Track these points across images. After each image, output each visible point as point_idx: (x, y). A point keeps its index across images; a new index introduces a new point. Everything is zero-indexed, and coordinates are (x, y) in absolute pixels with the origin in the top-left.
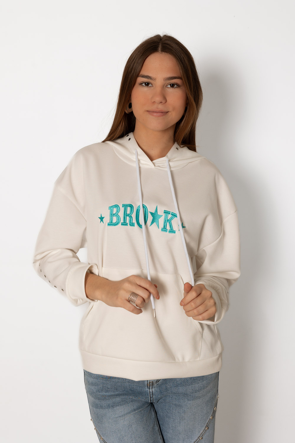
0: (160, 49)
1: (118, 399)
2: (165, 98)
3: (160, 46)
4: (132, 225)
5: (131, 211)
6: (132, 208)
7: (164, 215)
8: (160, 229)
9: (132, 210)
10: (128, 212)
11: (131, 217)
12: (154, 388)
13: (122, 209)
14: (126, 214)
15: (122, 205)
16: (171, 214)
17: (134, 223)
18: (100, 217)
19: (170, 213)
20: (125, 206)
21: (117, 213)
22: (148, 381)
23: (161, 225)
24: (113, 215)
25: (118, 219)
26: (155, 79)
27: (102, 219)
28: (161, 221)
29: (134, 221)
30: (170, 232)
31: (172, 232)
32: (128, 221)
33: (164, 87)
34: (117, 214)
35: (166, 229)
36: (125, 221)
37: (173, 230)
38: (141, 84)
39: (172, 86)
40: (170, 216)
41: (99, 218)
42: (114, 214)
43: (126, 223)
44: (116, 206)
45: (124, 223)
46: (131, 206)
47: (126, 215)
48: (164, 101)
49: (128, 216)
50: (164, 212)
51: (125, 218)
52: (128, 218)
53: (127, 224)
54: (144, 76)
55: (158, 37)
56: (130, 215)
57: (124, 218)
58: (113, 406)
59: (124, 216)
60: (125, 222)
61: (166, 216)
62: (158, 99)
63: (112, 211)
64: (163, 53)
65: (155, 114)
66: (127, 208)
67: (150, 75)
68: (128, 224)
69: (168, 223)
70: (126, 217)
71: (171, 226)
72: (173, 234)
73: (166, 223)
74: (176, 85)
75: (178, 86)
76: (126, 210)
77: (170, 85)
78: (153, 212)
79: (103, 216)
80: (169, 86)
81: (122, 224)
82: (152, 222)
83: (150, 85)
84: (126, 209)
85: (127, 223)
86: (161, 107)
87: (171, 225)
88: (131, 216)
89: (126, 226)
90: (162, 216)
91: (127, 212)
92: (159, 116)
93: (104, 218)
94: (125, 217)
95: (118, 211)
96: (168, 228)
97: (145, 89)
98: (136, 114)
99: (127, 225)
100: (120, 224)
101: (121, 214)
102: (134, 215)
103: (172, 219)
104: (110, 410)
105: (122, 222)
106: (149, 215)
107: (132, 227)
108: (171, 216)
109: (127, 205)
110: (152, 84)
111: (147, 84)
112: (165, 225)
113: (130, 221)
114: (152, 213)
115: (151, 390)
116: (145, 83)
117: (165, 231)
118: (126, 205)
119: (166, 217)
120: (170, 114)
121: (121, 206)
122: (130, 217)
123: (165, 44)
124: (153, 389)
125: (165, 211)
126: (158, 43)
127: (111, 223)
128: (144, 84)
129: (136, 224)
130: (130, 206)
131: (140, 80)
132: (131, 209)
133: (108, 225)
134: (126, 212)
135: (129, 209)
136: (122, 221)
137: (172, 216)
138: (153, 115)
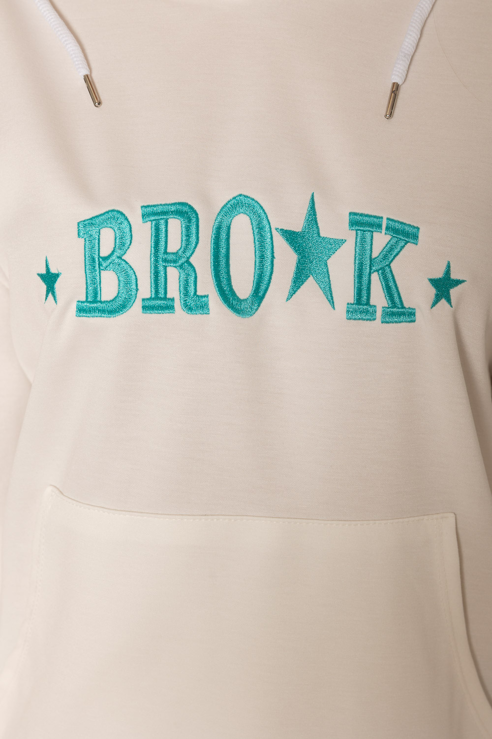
4: (196, 304)
5: (188, 236)
6: (190, 221)
7: (350, 237)
8: (341, 307)
9: (194, 230)
10: (174, 244)
11: (187, 267)
13: (143, 233)
14: (166, 252)
15: (139, 212)
16: (387, 228)
17: (207, 296)
18: (44, 272)
19: (379, 226)
20: (156, 215)
21: (118, 253)
23: (345, 291)
24: (100, 265)
25: (127, 283)
27: (50, 279)
28: (341, 268)
29: (206, 285)
30: (389, 317)
31: (400, 314)
32: (174, 290)
34: (120, 258)
35: (368, 303)
36: (161, 291)
37: (403, 307)
40: (380, 240)
41: (41, 276)
42: (105, 259)
43: (165, 298)
44: (115, 217)
45: (157, 298)
46: (187, 213)
47: (165, 261)
49: (175, 261)
50: (352, 223)
51: (162, 273)
52: (173, 274)
53: (170, 303)
56: (183, 260)
57: (156, 274)
59: (156, 267)
60: (162, 295)
61: (363, 239)
63: (92, 244)
66: (167, 223)
68: (178, 305)
69: (375, 277)
70: (165, 268)
71: (391, 290)
73: (365, 279)
76: (163, 235)
78: (297, 225)
79: (53, 270)
81: (145, 308)
82: (299, 280)
84: (162, 227)
85: (173, 300)
87: (391, 284)
88: (188, 262)
89: (164, 317)
90: (343, 241)
91: (166, 242)
93: (59, 280)
94: (161, 268)
95: (122, 244)
96: (378, 298)
99: (172, 307)
100: (137, 305)
101: (139, 256)
102: (202, 259)
103: (390, 253)
105: (148, 296)
106: (280, 243)
107: (195, 318)
108: (389, 237)
109: (165, 209)
112: (365, 287)
113: (186, 289)
114: (291, 237)
117: (367, 312)
118: (160, 209)
119: (363, 247)
121: (135, 216)
122: (181, 267)
125: (355, 214)
127: (95, 301)
129: (215, 302)
130: (179, 213)
132: (188, 228)
133: (81, 310)
134: (162, 243)
135: (175, 226)
136: (145, 290)
137: (394, 240)
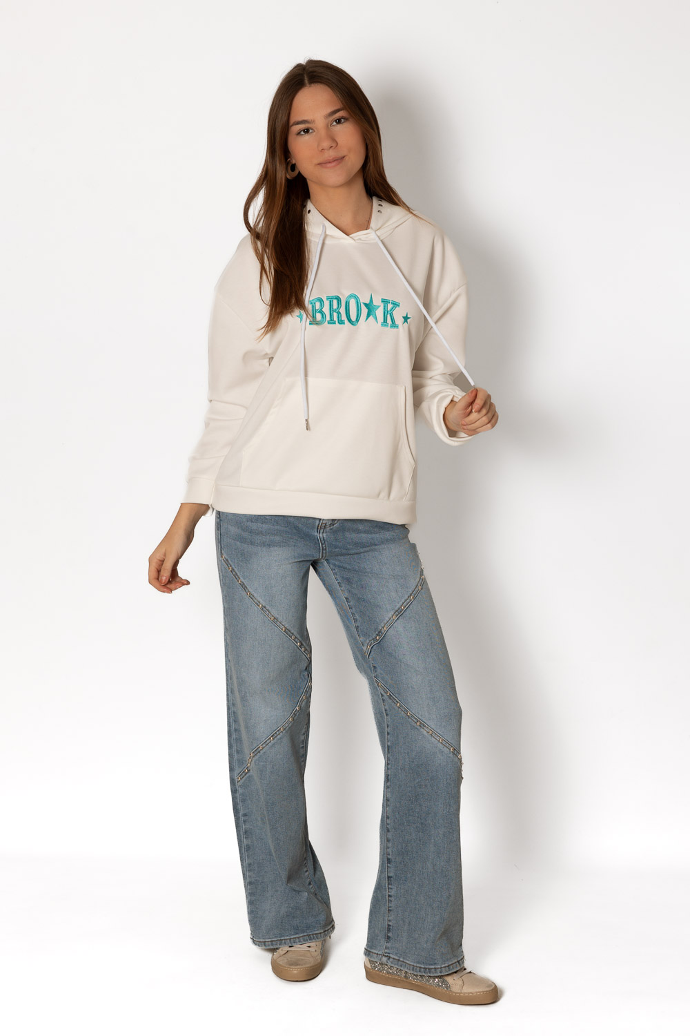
0: (306, 81)
1: (278, 538)
2: (334, 140)
3: (306, 78)
4: (341, 322)
6: (339, 301)
7: (382, 305)
8: (380, 324)
10: (335, 306)
11: (339, 313)
12: (326, 532)
13: (327, 303)
14: (333, 309)
15: (326, 298)
16: (392, 303)
17: (344, 320)
19: (390, 302)
20: (331, 299)
21: (321, 308)
22: (320, 519)
23: (381, 318)
24: (316, 311)
25: (323, 316)
26: (313, 121)
27: (301, 317)
28: (379, 313)
29: (344, 317)
30: (392, 327)
31: (395, 326)
32: (335, 318)
33: (328, 127)
34: (321, 310)
35: (386, 322)
36: (332, 319)
37: (396, 324)
38: (299, 134)
39: (339, 121)
40: (390, 306)
41: (298, 316)
43: (333, 321)
44: (319, 300)
46: (338, 299)
47: (333, 311)
48: (334, 145)
49: (336, 311)
50: (382, 301)
52: (335, 314)
54: (298, 123)
55: (299, 66)
58: (269, 545)
61: (385, 306)
62: (326, 144)
63: (313, 306)
64: (313, 85)
65: (329, 165)
66: (333, 301)
67: (305, 118)
68: (337, 322)
69: (388, 316)
71: (393, 319)
72: (395, 329)
73: (386, 316)
74: (344, 119)
75: (346, 119)
76: (332, 304)
77: (336, 121)
78: (368, 302)
80: (335, 123)
81: (328, 323)
82: (368, 316)
83: (311, 131)
85: (335, 321)
86: (331, 154)
88: (339, 311)
89: (334, 325)
90: (379, 306)
92: (334, 166)
94: (332, 313)
95: (322, 306)
96: (389, 321)
97: (306, 137)
98: (305, 173)
99: (335, 323)
100: (326, 322)
101: (326, 310)
102: (342, 310)
103: (392, 309)
104: (264, 549)
105: (329, 320)
106: (363, 306)
107: (342, 325)
108: (392, 305)
109: (333, 297)
110: (312, 129)
111: (307, 131)
112: (386, 318)
113: (339, 318)
114: (366, 305)
115: (321, 535)
116: (304, 131)
117: (386, 325)
118: (331, 297)
119: (385, 308)
120: (347, 158)
121: (325, 300)
123: (311, 72)
124: (324, 535)
125: (383, 299)
126: (302, 75)
127: (315, 321)
128: (302, 133)
129: (346, 322)
130: (336, 298)
131: (295, 129)
132: (339, 303)
133: (310, 323)
134: (332, 306)
135: (335, 302)
136: (328, 318)
137: (394, 306)
138: (326, 168)
